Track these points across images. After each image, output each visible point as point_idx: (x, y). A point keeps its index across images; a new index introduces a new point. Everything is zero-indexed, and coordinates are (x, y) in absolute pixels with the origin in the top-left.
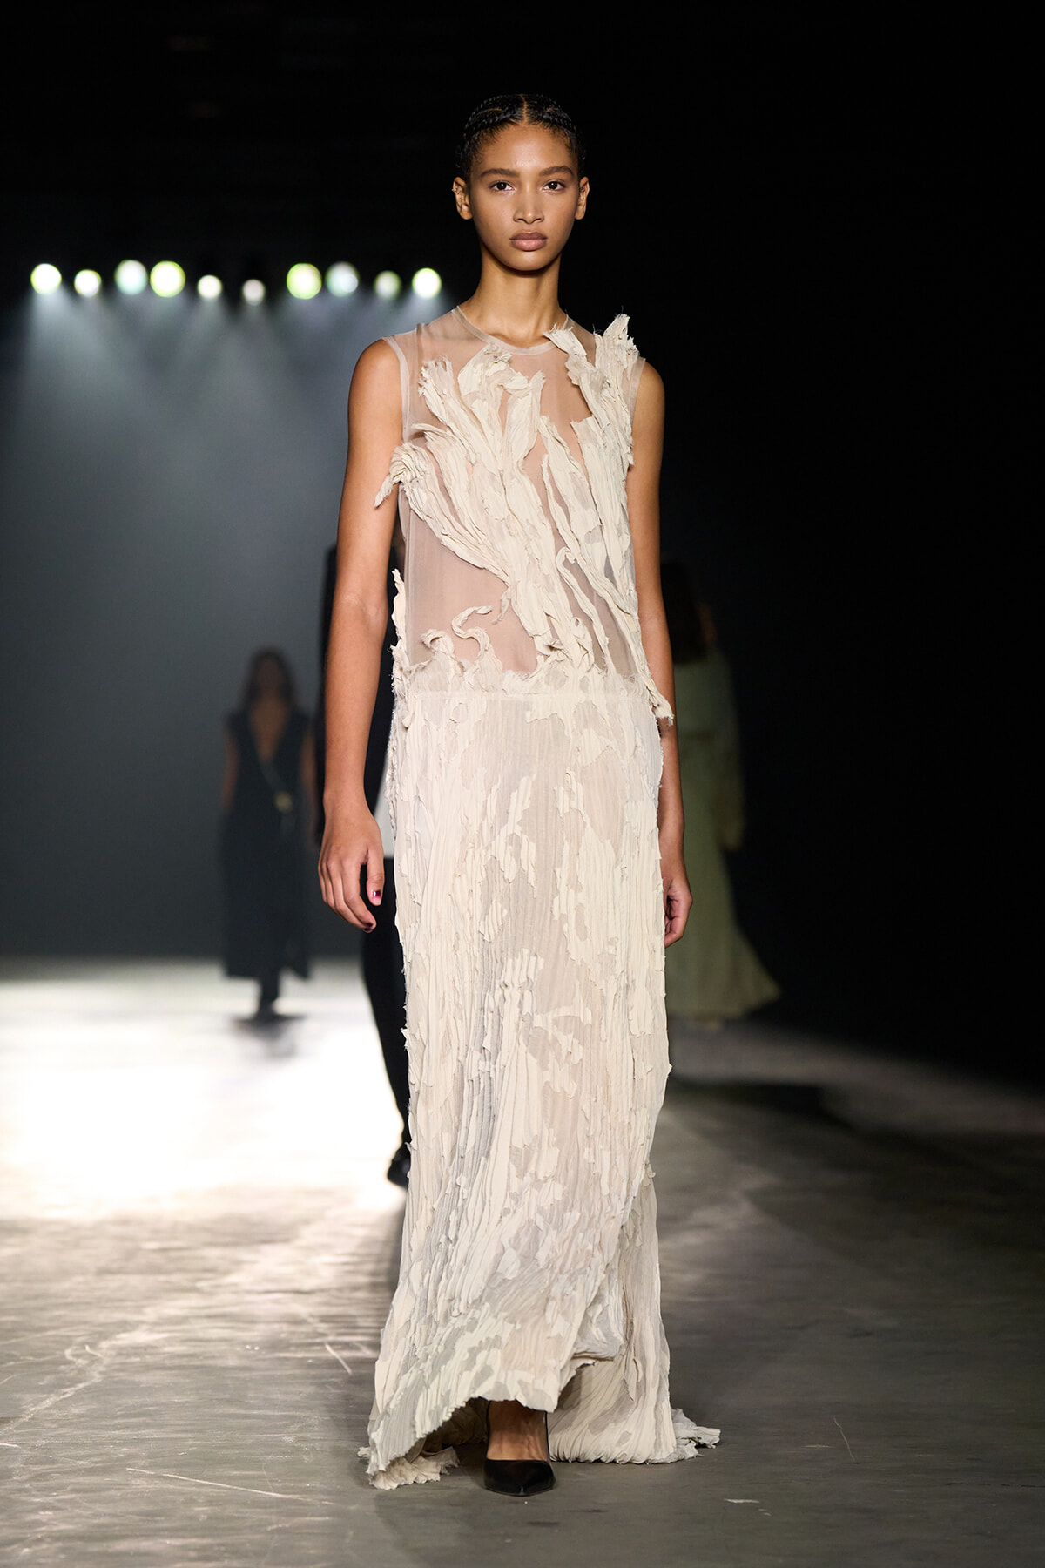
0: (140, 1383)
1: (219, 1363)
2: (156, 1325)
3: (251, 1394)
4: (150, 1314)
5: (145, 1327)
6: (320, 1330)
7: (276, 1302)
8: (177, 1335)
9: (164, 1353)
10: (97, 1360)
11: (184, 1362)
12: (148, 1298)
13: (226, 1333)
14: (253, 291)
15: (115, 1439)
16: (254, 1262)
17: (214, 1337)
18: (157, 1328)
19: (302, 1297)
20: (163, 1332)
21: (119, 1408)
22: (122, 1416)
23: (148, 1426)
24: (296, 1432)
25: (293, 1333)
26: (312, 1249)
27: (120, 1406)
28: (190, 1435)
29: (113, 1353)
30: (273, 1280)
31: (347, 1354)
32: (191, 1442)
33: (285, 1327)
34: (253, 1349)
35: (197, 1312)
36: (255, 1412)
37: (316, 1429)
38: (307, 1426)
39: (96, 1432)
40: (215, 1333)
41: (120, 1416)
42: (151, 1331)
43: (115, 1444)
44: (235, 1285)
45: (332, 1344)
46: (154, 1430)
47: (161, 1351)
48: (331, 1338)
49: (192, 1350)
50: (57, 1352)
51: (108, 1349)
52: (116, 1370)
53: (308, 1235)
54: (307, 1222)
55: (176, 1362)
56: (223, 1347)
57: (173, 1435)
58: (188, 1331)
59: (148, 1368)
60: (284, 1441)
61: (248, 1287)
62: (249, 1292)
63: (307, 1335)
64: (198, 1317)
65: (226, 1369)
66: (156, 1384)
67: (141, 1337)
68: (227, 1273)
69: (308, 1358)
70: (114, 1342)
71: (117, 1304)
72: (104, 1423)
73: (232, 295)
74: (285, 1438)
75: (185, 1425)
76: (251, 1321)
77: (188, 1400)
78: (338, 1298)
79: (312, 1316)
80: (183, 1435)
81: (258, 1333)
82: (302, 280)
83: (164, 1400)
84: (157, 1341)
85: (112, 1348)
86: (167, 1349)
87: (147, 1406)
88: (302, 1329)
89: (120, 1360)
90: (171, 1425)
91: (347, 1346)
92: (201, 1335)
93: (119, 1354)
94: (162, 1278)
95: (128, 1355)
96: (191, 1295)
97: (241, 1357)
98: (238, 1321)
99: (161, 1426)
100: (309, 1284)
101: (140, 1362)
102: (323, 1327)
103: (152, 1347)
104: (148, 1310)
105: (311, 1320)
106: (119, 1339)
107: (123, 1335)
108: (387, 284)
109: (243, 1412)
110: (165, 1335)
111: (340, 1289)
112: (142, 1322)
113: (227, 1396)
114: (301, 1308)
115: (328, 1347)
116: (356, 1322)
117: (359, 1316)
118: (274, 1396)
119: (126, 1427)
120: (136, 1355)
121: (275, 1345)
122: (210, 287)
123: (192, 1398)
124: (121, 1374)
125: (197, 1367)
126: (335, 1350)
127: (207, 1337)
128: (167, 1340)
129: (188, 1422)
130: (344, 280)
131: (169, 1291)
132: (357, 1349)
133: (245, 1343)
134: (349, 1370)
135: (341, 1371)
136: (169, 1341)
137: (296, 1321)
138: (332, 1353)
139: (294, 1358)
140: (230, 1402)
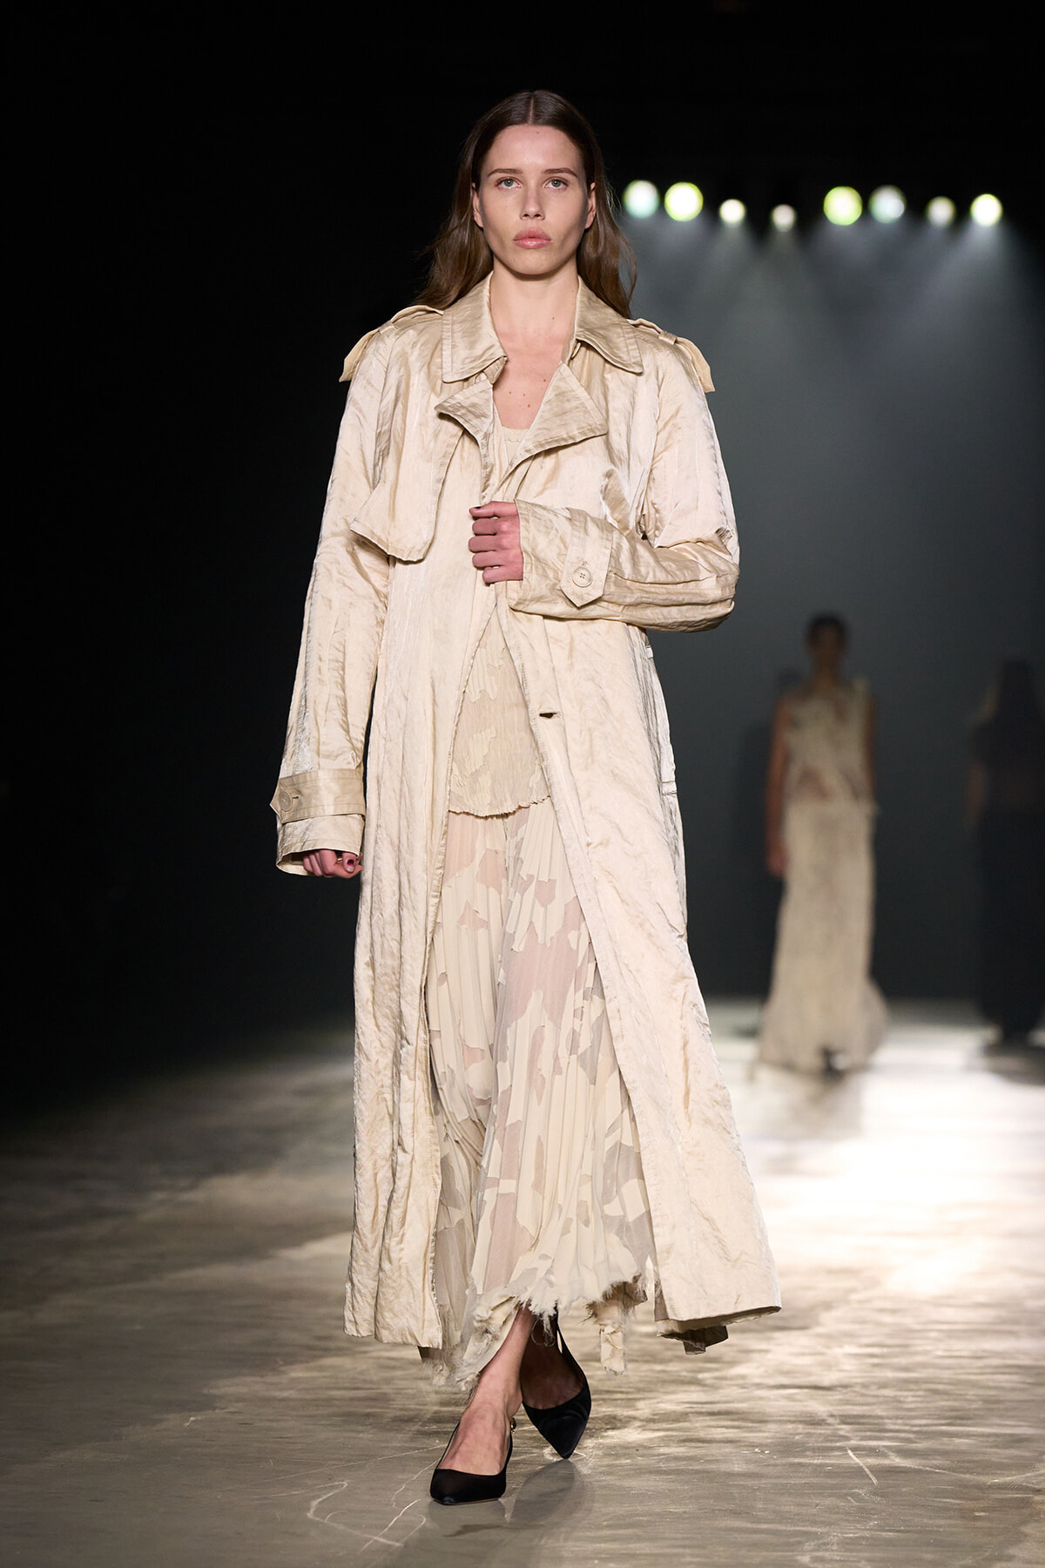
0: (631, 1488)
1: (723, 1467)
2: (650, 1421)
3: (760, 1505)
4: (644, 1408)
5: (638, 1424)
6: (842, 1433)
7: (789, 1398)
8: (674, 1433)
9: (658, 1455)
10: (579, 1460)
11: (682, 1465)
12: (639, 1390)
13: (731, 1434)
14: (783, 217)
15: (601, 1553)
16: (766, 1351)
17: (718, 1437)
18: (652, 1426)
19: (821, 1392)
20: (658, 1430)
21: (606, 1517)
22: (609, 1527)
23: (638, 1539)
24: (812, 1551)
25: (809, 1435)
26: (833, 1338)
27: (607, 1514)
28: (688, 1551)
29: (600, 1453)
30: (787, 1373)
31: (872, 1461)
32: (688, 1559)
33: (801, 1428)
34: (763, 1452)
35: (698, 1408)
36: (764, 1526)
37: (835, 1547)
38: (824, 1544)
39: (578, 1544)
40: (719, 1433)
41: (607, 1526)
42: (644, 1428)
43: (600, 1559)
44: (743, 1377)
45: (854, 1449)
46: (645, 1544)
47: (656, 1452)
48: (853, 1442)
49: (692, 1452)
50: (535, 1451)
51: (593, 1448)
52: (603, 1473)
53: (829, 1321)
54: (828, 1306)
55: (673, 1465)
56: (728, 1449)
57: (667, 1551)
58: (688, 1430)
59: (640, 1471)
60: (796, 1561)
61: (757, 1380)
62: (759, 1386)
63: (827, 1438)
64: (700, 1413)
65: (731, 1475)
66: (649, 1491)
67: (632, 1435)
68: (733, 1363)
69: (827, 1465)
70: (601, 1441)
71: (606, 1396)
72: (588, 1534)
73: (758, 221)
74: (799, 1558)
75: (684, 1539)
76: (763, 1420)
77: (687, 1510)
78: (863, 1395)
79: (832, 1416)
80: (676, 1551)
81: (768, 1433)
82: (841, 206)
83: (658, 1509)
84: (651, 1440)
85: (598, 1447)
86: (662, 1450)
87: (637, 1515)
88: (820, 1430)
89: (607, 1461)
90: (666, 1539)
91: (873, 1452)
92: (702, 1434)
93: (606, 1455)
94: (658, 1367)
95: (617, 1456)
96: (693, 1388)
97: (748, 1461)
98: (744, 1420)
99: (654, 1539)
100: (828, 1378)
101: (632, 1465)
102: (844, 1429)
103: (645, 1447)
104: (641, 1404)
105: (830, 1420)
106: (605, 1437)
107: (610, 1433)
108: (941, 211)
109: (749, 1525)
110: (661, 1434)
111: (865, 1386)
112: (635, 1418)
113: (732, 1507)
114: (818, 1406)
115: (850, 1452)
116: (884, 1424)
117: (888, 1418)
118: (787, 1509)
119: (614, 1539)
120: (626, 1456)
121: (787, 1447)
122: (733, 211)
123: (691, 1508)
124: (609, 1478)
125: (697, 1472)
126: (858, 1456)
127: (709, 1437)
128: (661, 1438)
129: (685, 1536)
130: (889, 205)
131: (664, 1382)
132: (885, 1456)
133: (753, 1446)
134: (875, 1481)
135: (867, 1481)
136: (666, 1441)
137: (813, 1421)
138: (855, 1460)
139: (810, 1464)
140: (735, 1514)
